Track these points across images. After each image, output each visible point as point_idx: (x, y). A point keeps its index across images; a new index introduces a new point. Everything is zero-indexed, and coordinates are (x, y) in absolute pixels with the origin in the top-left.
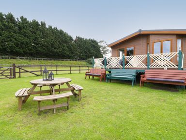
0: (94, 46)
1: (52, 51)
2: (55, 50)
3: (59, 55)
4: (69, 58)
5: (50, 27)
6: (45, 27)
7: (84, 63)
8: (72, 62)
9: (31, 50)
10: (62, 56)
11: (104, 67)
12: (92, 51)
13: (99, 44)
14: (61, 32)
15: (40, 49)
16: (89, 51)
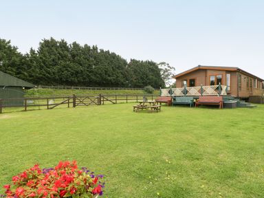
0: (152, 70)
1: (105, 80)
2: (109, 78)
3: (112, 83)
4: (123, 86)
5: (102, 51)
6: (97, 52)
7: (140, 91)
8: (126, 91)
9: (84, 79)
10: (116, 84)
11: (169, 95)
12: (151, 77)
13: (160, 67)
14: (114, 56)
15: (93, 77)
16: (147, 76)
